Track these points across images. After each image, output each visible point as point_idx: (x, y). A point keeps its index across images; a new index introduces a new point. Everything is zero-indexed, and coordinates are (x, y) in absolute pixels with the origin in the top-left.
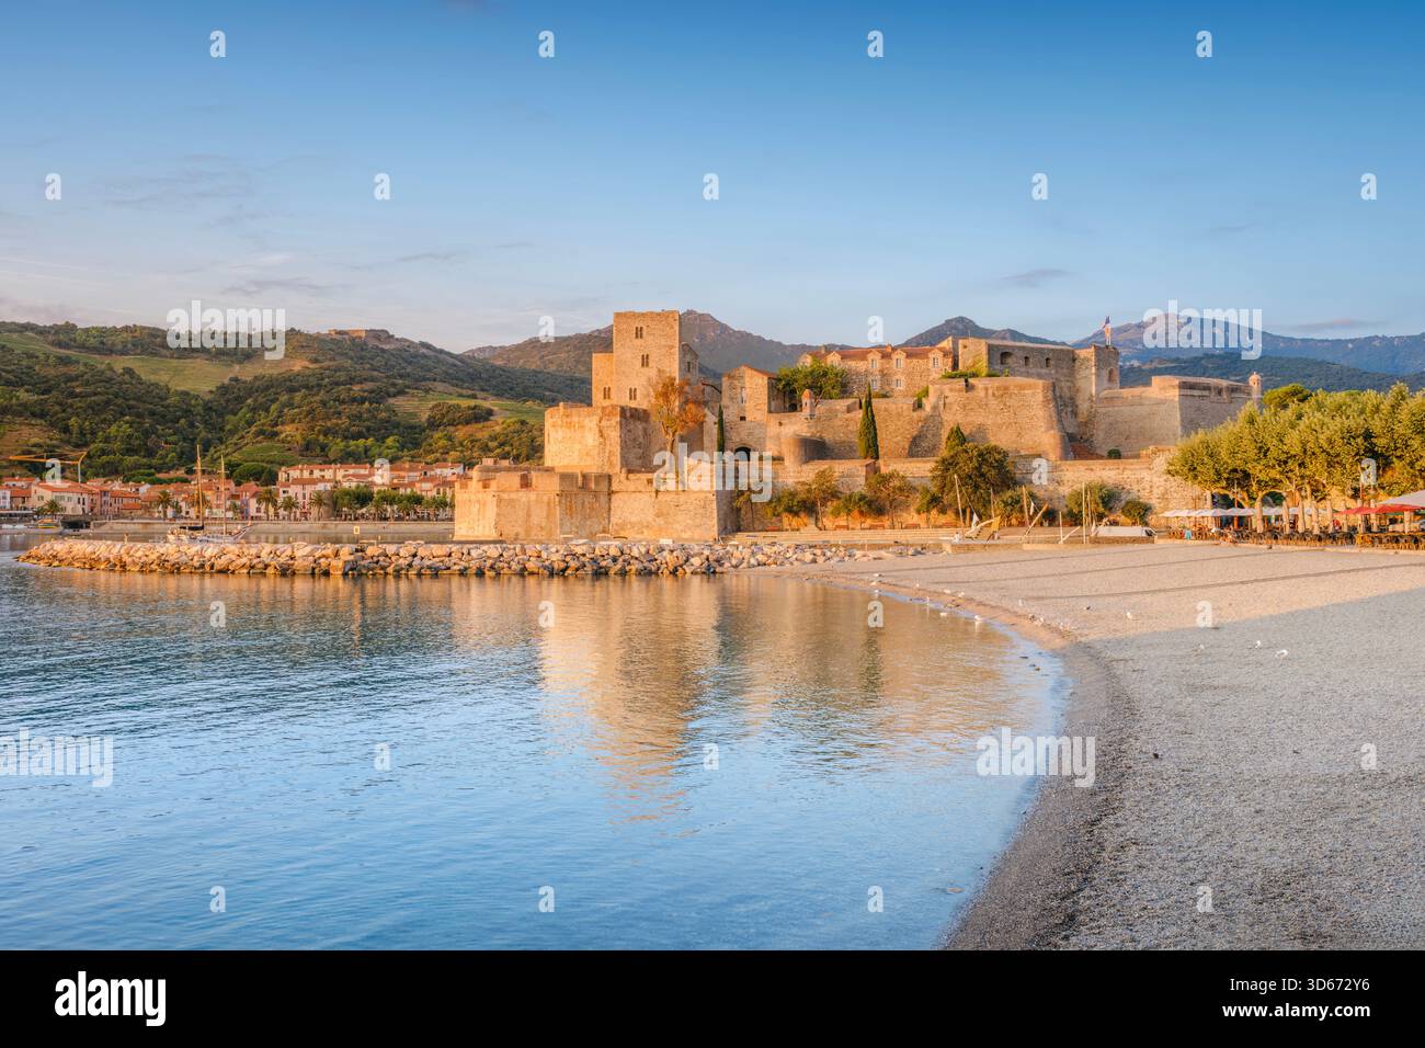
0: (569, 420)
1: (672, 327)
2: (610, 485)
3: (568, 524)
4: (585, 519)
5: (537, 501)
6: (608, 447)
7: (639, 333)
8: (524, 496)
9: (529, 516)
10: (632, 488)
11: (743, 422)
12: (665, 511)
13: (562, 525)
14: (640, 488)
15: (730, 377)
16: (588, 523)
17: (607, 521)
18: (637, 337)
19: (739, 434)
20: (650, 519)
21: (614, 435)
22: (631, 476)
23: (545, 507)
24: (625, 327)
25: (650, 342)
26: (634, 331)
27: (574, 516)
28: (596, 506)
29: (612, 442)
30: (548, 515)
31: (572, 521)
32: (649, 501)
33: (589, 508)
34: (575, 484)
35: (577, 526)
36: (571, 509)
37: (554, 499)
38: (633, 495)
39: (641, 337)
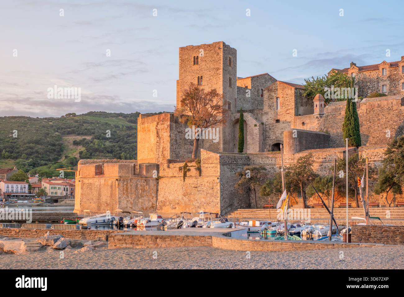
1: (218, 54)
2: (158, 173)
3: (125, 202)
4: (138, 197)
5: (105, 185)
6: (162, 145)
7: (196, 61)
8: (98, 181)
9: (100, 195)
10: (171, 175)
11: (277, 124)
12: (188, 191)
13: (120, 202)
14: (176, 174)
15: (269, 90)
16: (140, 200)
17: (155, 199)
18: (194, 64)
19: (275, 133)
20: (180, 197)
21: (166, 135)
22: (171, 165)
23: (110, 189)
24: (186, 57)
25: (203, 67)
26: (193, 59)
27: (129, 195)
28: (147, 188)
29: (165, 140)
30: (111, 194)
31: (128, 199)
32: (180, 184)
33: (141, 190)
34: (130, 172)
35: (131, 203)
36: (127, 191)
37: (115, 183)
38: (171, 180)
39: (197, 63)
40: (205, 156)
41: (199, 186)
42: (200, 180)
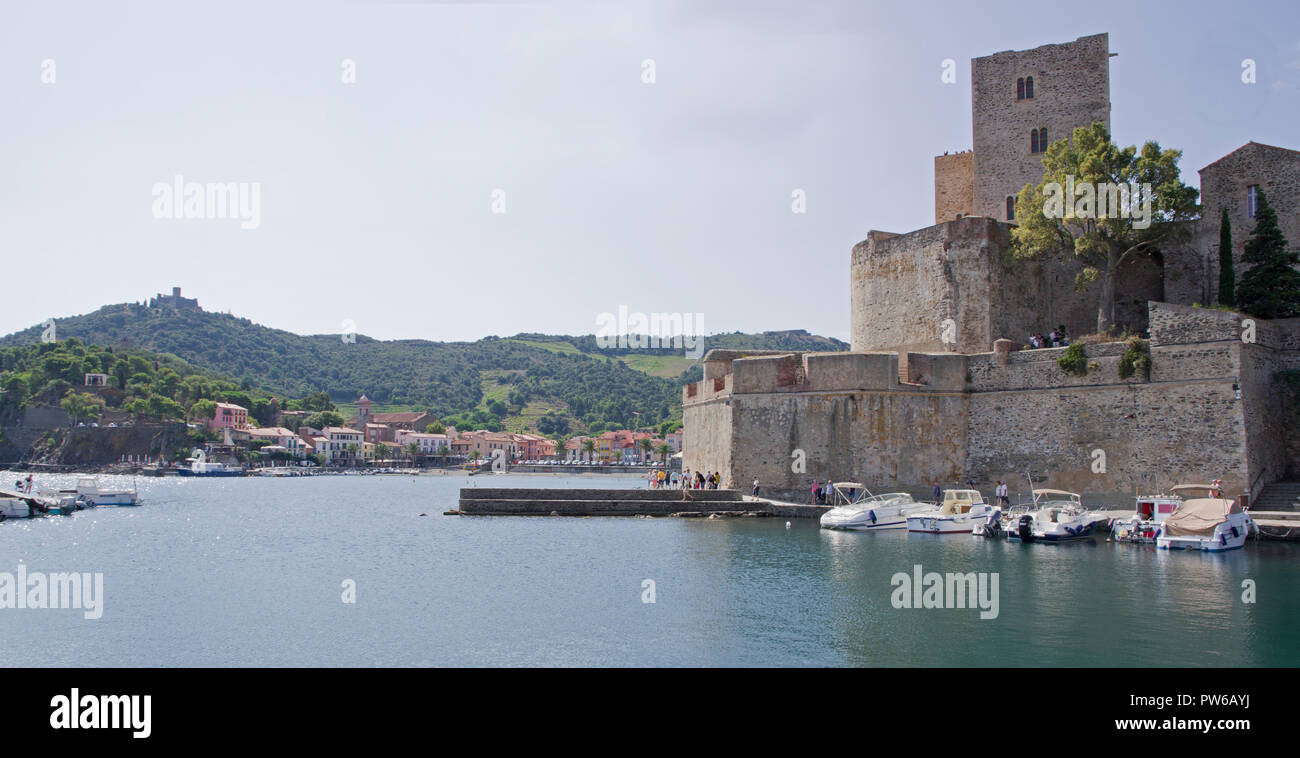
0: (885, 260)
2: (968, 376)
3: (877, 460)
4: (912, 448)
5: (810, 412)
6: (964, 303)
7: (1025, 89)
8: (784, 402)
10: (1018, 381)
12: (1096, 429)
14: (1036, 382)
16: (920, 457)
17: (961, 453)
18: (1020, 97)
20: (1063, 448)
21: (976, 276)
22: (1016, 354)
23: (827, 424)
24: (995, 82)
25: (1048, 103)
26: (1015, 87)
27: (888, 441)
28: (937, 421)
29: (972, 290)
30: (834, 439)
31: (884, 453)
32: (1060, 409)
33: (922, 426)
34: (890, 375)
35: (895, 466)
36: (881, 428)
37: (846, 405)
38: (1020, 398)
39: (1030, 95)
42: (1146, 396)
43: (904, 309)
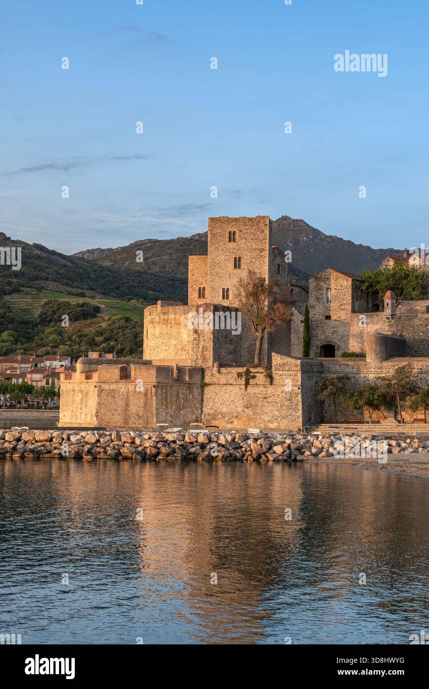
0: (166, 317)
1: (263, 232)
2: (203, 377)
3: (164, 414)
4: (179, 409)
5: (135, 392)
6: (202, 343)
7: (232, 237)
8: (123, 387)
9: (127, 405)
10: (223, 381)
11: (328, 321)
12: (253, 402)
13: (157, 414)
14: (231, 381)
15: (318, 279)
16: (182, 413)
17: (199, 411)
18: (230, 241)
19: (324, 332)
20: (240, 410)
21: (208, 332)
22: (223, 370)
23: (142, 397)
24: (219, 231)
25: (242, 245)
26: (227, 235)
27: (169, 406)
28: (190, 397)
29: (206, 338)
30: (145, 405)
31: (167, 411)
32: (239, 393)
33: (183, 399)
34: (170, 376)
35: (171, 416)
36: (166, 400)
37: (151, 390)
38: (224, 388)
39: (234, 240)
40: (279, 362)
41: (270, 397)
42: (270, 390)
43: (175, 343)
